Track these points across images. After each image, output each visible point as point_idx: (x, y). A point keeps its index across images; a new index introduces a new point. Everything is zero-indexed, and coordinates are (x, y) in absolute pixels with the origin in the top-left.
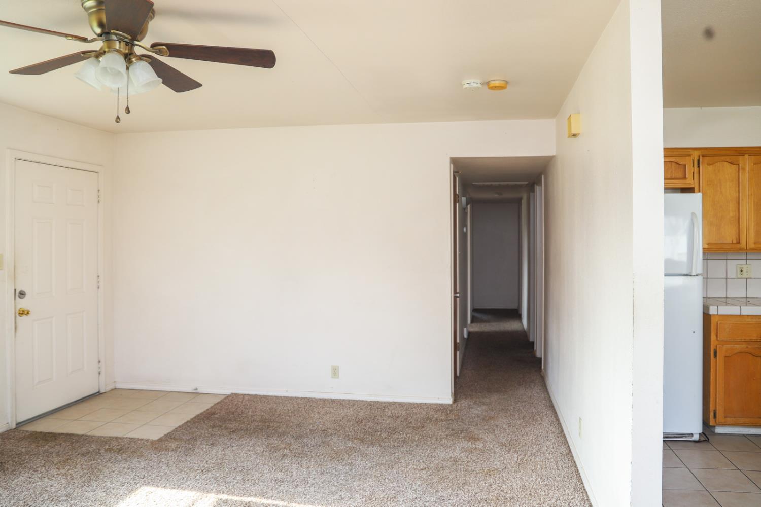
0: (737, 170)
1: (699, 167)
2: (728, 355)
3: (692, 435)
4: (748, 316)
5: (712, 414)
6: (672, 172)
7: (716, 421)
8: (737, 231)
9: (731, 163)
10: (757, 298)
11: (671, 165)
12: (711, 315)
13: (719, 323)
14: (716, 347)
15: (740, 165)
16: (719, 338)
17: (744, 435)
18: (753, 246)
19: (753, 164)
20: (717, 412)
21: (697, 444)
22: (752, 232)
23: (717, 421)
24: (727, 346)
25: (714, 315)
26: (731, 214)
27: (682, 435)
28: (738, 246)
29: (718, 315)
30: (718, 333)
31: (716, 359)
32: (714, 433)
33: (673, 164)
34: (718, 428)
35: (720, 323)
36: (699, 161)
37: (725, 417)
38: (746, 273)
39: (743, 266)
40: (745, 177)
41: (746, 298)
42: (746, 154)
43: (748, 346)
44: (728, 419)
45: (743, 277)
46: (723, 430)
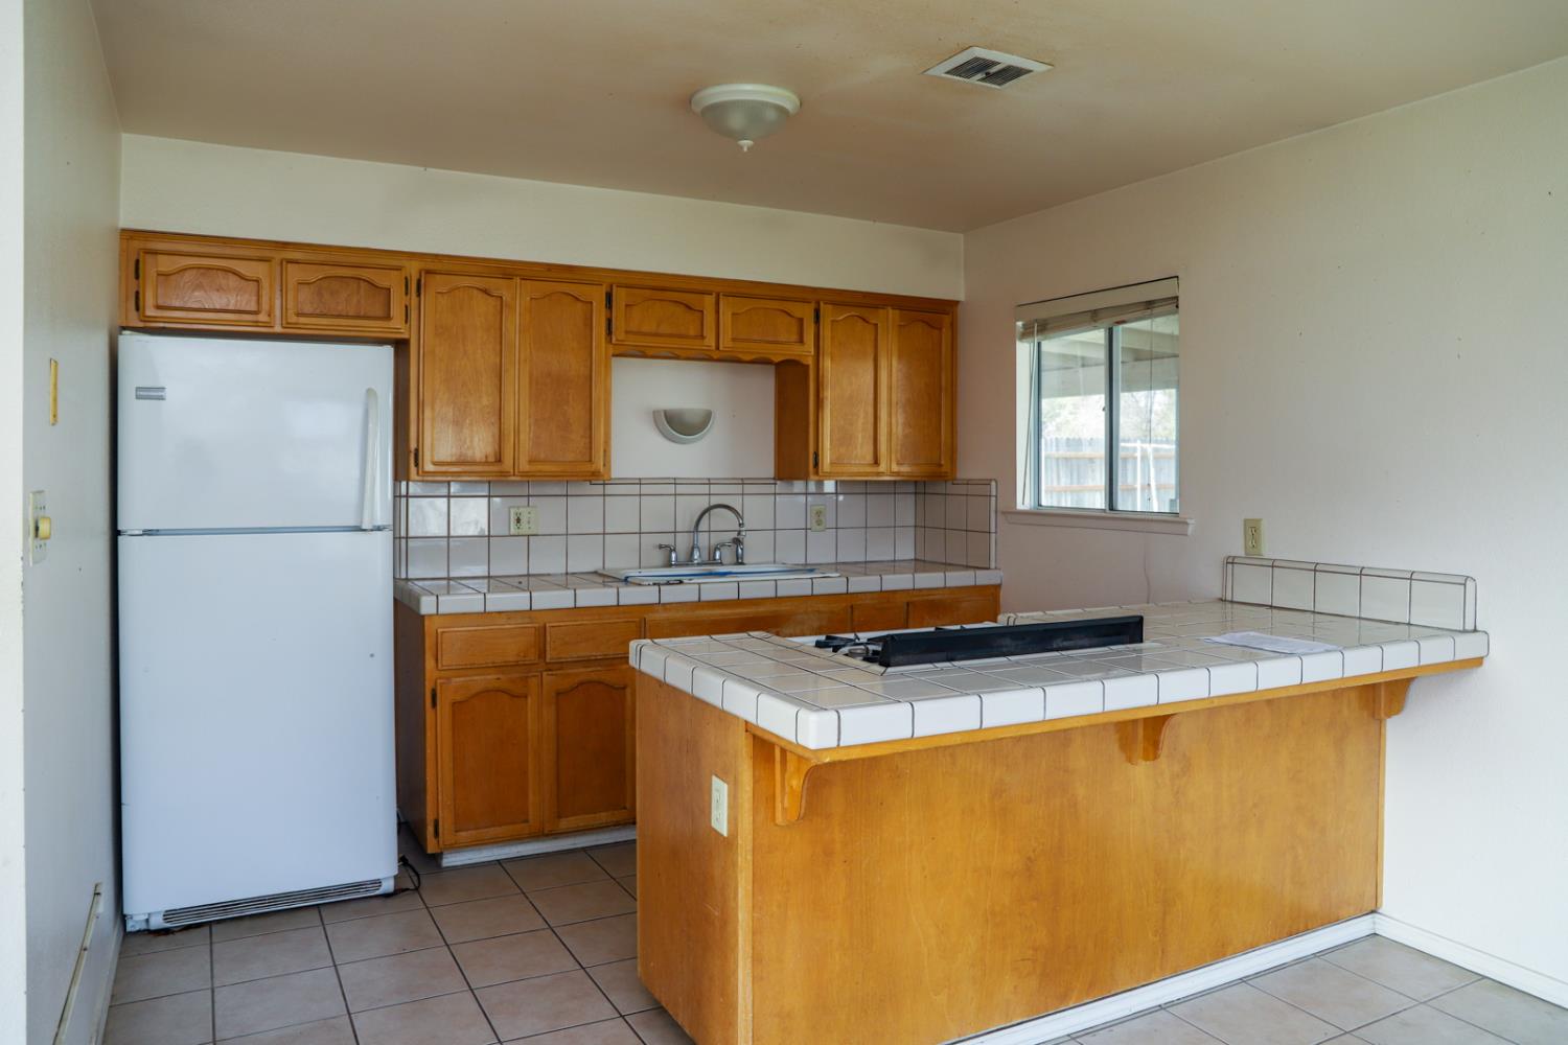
0: (499, 308)
1: (419, 295)
2: (458, 698)
3: (378, 883)
4: (499, 612)
5: (428, 830)
6: (359, 302)
8: (497, 435)
9: (486, 292)
11: (359, 287)
12: (423, 616)
13: (439, 631)
14: (436, 683)
15: (504, 298)
16: (440, 665)
18: (524, 466)
19: (528, 298)
20: (440, 824)
21: (390, 901)
22: (525, 437)
23: (441, 842)
24: (458, 679)
25: (429, 615)
26: (485, 401)
27: (358, 886)
28: (501, 468)
29: (437, 614)
30: (440, 653)
31: (436, 709)
32: (440, 867)
33: (362, 284)
34: (449, 856)
35: (443, 632)
36: (419, 281)
37: (456, 831)
38: (527, 526)
39: (521, 510)
40: (513, 324)
41: (528, 575)
42: (517, 276)
43: (501, 676)
44: (463, 834)
45: (521, 532)
46: (458, 859)
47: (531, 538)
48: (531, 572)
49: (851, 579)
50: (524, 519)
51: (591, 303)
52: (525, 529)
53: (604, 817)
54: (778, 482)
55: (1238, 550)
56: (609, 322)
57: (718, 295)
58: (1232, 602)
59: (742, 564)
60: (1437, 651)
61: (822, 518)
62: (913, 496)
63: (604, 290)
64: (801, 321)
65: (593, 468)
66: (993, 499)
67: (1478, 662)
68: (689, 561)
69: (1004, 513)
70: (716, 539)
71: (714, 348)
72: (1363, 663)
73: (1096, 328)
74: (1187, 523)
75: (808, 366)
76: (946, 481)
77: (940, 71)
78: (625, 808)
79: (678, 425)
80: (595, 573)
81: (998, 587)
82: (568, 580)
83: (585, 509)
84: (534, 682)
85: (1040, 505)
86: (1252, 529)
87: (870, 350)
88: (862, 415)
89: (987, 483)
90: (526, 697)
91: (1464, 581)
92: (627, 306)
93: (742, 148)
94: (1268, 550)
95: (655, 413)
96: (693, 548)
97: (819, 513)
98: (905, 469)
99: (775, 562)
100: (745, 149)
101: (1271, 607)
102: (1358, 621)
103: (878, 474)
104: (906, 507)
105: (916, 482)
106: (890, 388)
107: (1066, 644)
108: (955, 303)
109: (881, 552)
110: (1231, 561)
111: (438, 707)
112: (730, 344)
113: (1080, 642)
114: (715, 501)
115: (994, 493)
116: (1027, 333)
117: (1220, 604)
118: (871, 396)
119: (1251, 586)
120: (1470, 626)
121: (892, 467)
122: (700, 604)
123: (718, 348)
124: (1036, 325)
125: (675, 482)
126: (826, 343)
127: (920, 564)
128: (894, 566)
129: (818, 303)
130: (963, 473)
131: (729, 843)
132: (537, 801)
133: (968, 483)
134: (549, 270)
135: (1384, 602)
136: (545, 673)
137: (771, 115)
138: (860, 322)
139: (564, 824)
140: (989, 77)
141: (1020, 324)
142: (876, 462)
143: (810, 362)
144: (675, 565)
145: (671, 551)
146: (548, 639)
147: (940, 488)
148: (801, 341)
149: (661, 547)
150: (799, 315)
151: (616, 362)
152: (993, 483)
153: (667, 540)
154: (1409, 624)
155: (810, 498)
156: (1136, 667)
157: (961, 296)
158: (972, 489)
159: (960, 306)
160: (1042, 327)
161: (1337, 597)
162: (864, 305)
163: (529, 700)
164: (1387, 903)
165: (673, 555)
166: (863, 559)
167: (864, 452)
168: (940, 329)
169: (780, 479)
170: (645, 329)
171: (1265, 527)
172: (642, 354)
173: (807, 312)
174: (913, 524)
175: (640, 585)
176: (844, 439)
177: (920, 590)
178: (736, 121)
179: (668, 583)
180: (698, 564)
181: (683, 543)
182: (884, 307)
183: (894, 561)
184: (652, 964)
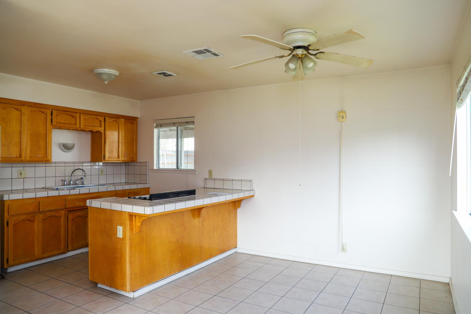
0: (21, 114)
2: (15, 223)
4: (27, 199)
5: (5, 261)
7: (8, 265)
8: (20, 150)
9: (17, 109)
10: (30, 189)
12: (4, 201)
13: (9, 205)
14: (8, 219)
15: (22, 111)
16: (9, 214)
17: (25, 268)
18: (29, 159)
19: (29, 112)
20: (9, 259)
22: (28, 150)
24: (15, 218)
25: (6, 200)
26: (16, 140)
28: (20, 159)
29: (9, 200)
30: (9, 211)
31: (8, 227)
32: (7, 273)
34: (9, 268)
35: (11, 205)
37: (14, 261)
38: (24, 175)
39: (22, 171)
40: (25, 119)
41: (24, 189)
42: (26, 105)
43: (27, 216)
44: (16, 261)
45: (22, 177)
46: (12, 269)
47: (25, 179)
48: (24, 188)
49: (116, 187)
50: (23, 173)
51: (47, 114)
52: (23, 176)
53: (56, 252)
54: (92, 163)
55: (207, 177)
56: (52, 120)
57: (80, 114)
58: (206, 188)
59: (84, 184)
60: (247, 194)
61: (103, 172)
62: (125, 166)
63: (50, 110)
64: (101, 121)
65: (47, 159)
66: (148, 167)
67: (253, 196)
68: (69, 184)
69: (151, 170)
70: (76, 178)
71: (79, 127)
72: (235, 197)
73: (174, 127)
74: (196, 171)
75: (102, 133)
76: (134, 162)
77: (155, 73)
78: (61, 249)
79: (66, 148)
80: (44, 188)
81: (149, 188)
82: (35, 190)
83: (40, 170)
84: (37, 217)
85: (159, 168)
86: (210, 172)
87: (117, 129)
88: (115, 145)
89: (146, 163)
90: (34, 221)
91: (251, 181)
92: (57, 115)
93: (105, 83)
94: (214, 177)
95: (59, 144)
96: (71, 181)
97: (102, 171)
98: (126, 159)
99: (91, 184)
100: (106, 84)
101: (215, 188)
102: (232, 190)
103: (119, 160)
104: (123, 169)
105: (125, 163)
106: (122, 139)
107: (182, 195)
108: (137, 118)
109: (117, 181)
110: (206, 179)
111: (9, 226)
112: (83, 126)
113: (184, 195)
114: (76, 168)
115: (148, 165)
116: (157, 127)
117: (204, 188)
118: (117, 141)
119: (210, 184)
120: (252, 189)
121: (122, 159)
122: (80, 194)
123: (80, 127)
124: (159, 125)
125: (65, 163)
126: (107, 128)
127: (127, 183)
128: (120, 184)
129: (105, 116)
130: (139, 160)
131: (123, 239)
132: (37, 250)
133: (141, 163)
134: (35, 104)
135: (237, 186)
136: (39, 214)
137: (113, 77)
138: (115, 122)
139: (45, 255)
140: (165, 75)
141: (155, 124)
142: (119, 157)
143: (103, 132)
144: (66, 185)
145: (65, 181)
146: (41, 205)
147: (133, 164)
148: (101, 126)
149: (62, 180)
150: (100, 120)
151: (53, 129)
152: (148, 163)
153: (63, 178)
154: (241, 190)
155: (100, 167)
156: (194, 199)
157: (139, 116)
158: (142, 164)
159: (138, 119)
160: (160, 126)
161: (228, 185)
162: (117, 117)
163: (35, 222)
164: (238, 246)
165: (65, 183)
166: (113, 183)
167: (115, 154)
168: (134, 124)
169: (92, 162)
170: (61, 122)
171: (213, 172)
172: (60, 128)
173: (102, 119)
174: (125, 173)
175: (63, 190)
176: (111, 152)
177: (132, 189)
178: (104, 77)
179: (71, 189)
180: (72, 185)
181: (67, 179)
182: (121, 118)
183: (120, 183)
184: (95, 275)
